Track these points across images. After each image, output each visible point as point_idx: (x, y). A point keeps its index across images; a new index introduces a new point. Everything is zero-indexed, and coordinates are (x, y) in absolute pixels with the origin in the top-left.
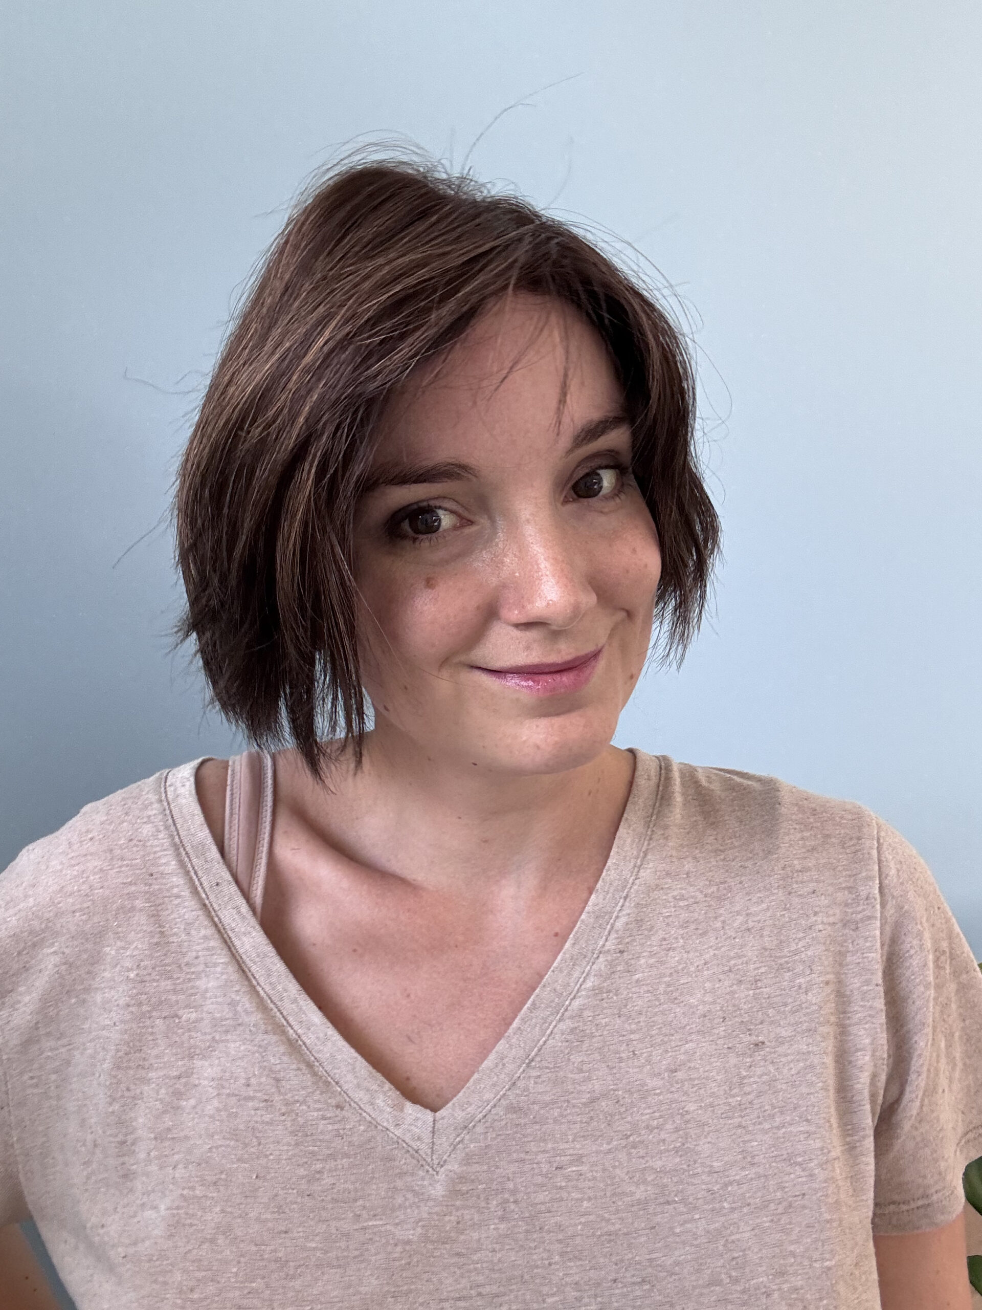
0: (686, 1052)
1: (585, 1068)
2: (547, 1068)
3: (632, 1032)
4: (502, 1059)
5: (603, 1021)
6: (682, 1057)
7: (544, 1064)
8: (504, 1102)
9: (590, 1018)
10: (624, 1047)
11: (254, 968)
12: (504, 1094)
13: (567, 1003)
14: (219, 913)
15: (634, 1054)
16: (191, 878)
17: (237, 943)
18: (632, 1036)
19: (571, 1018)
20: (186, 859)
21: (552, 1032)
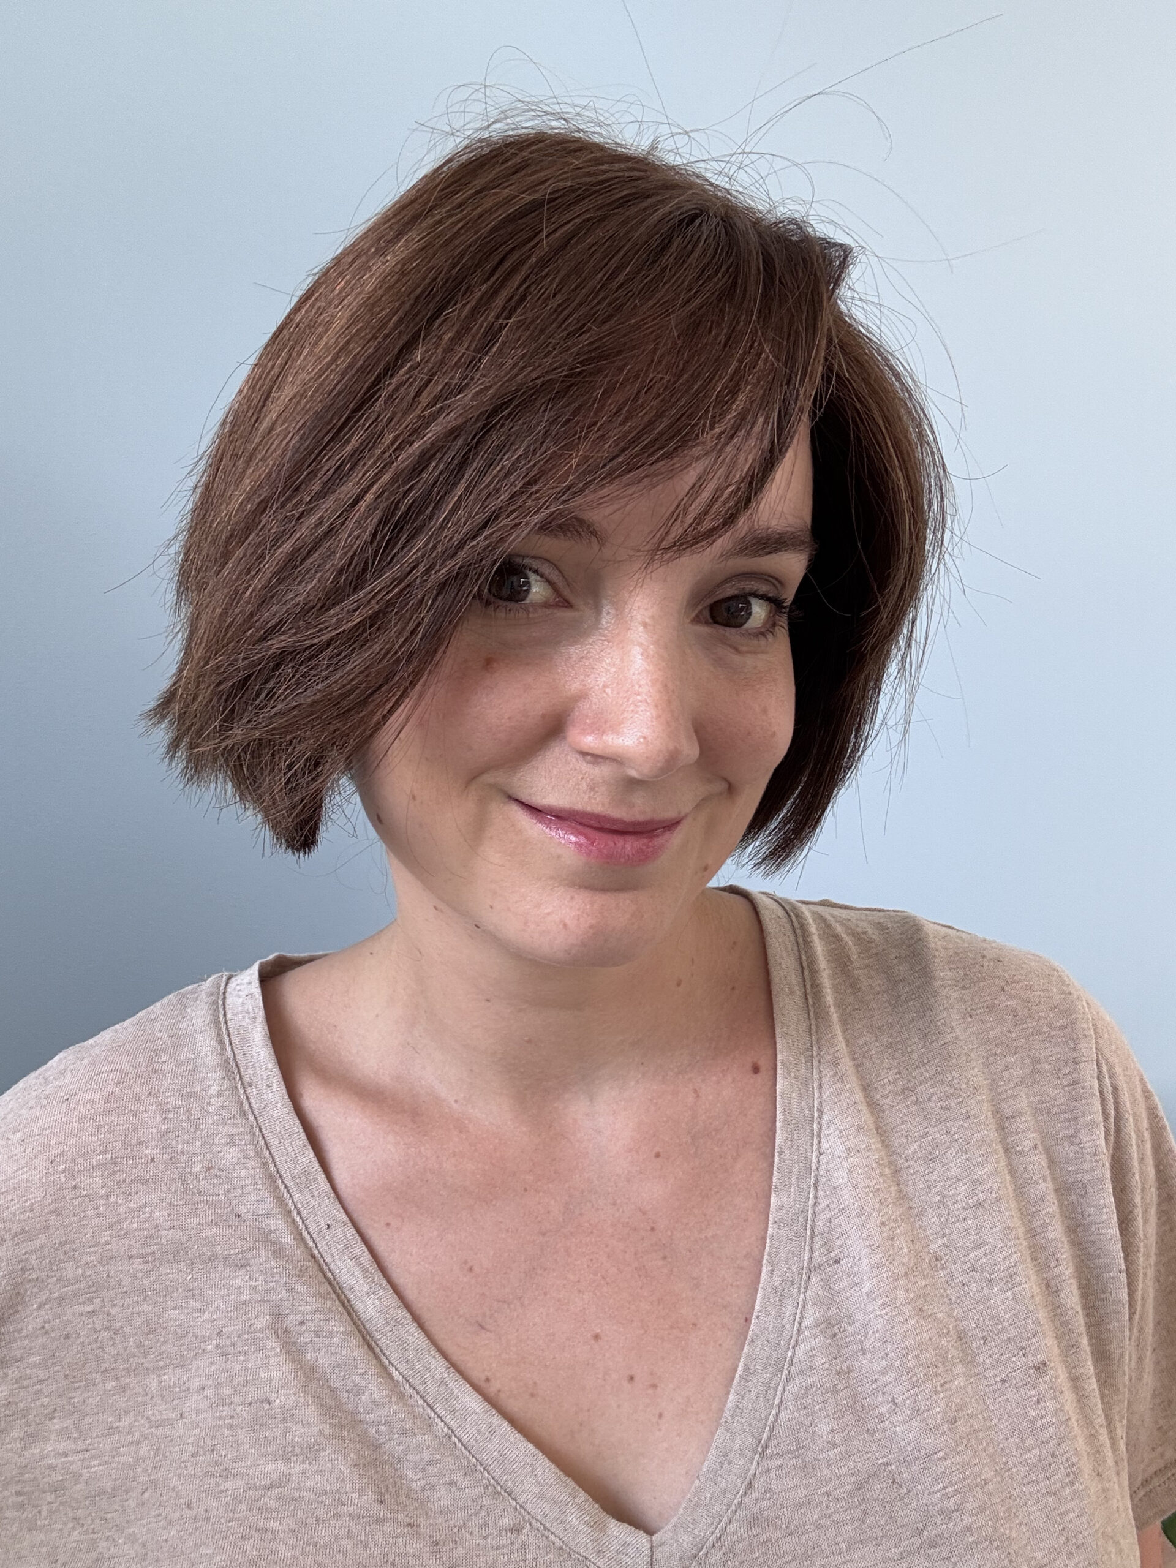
0: (958, 1392)
1: (838, 1439)
2: (789, 1452)
4: (726, 1455)
5: (844, 1367)
6: (957, 1399)
7: (783, 1447)
8: (743, 1514)
9: (826, 1366)
10: (880, 1397)
11: (383, 1341)
12: (740, 1503)
13: (790, 1353)
14: (332, 1267)
15: (895, 1404)
16: (294, 1220)
17: (359, 1307)
18: (886, 1378)
19: (801, 1373)
20: (286, 1194)
21: (781, 1401)
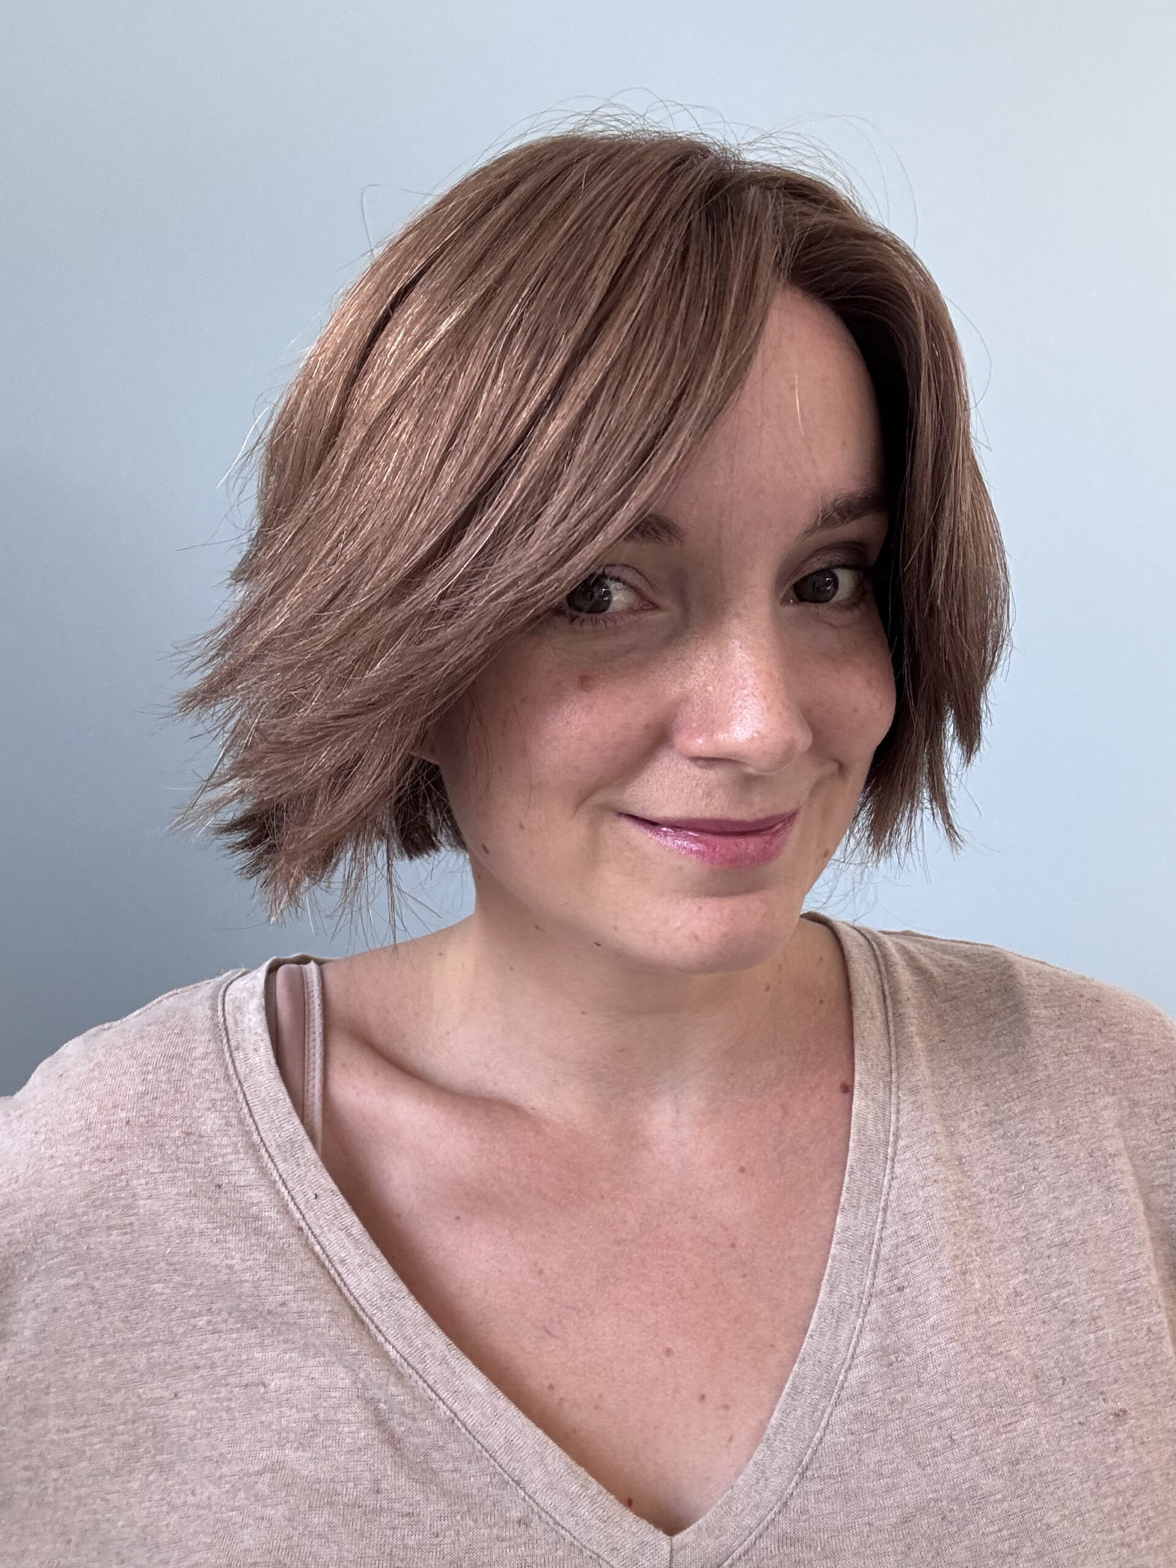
0: (1024, 1433)
2: (831, 1476)
3: (942, 1407)
5: (898, 1397)
6: (1021, 1440)
7: (826, 1471)
9: (879, 1395)
10: (935, 1432)
13: (841, 1377)
14: (321, 1239)
15: (952, 1440)
16: (278, 1192)
18: (945, 1414)
19: (852, 1398)
20: (269, 1164)
21: (828, 1425)
